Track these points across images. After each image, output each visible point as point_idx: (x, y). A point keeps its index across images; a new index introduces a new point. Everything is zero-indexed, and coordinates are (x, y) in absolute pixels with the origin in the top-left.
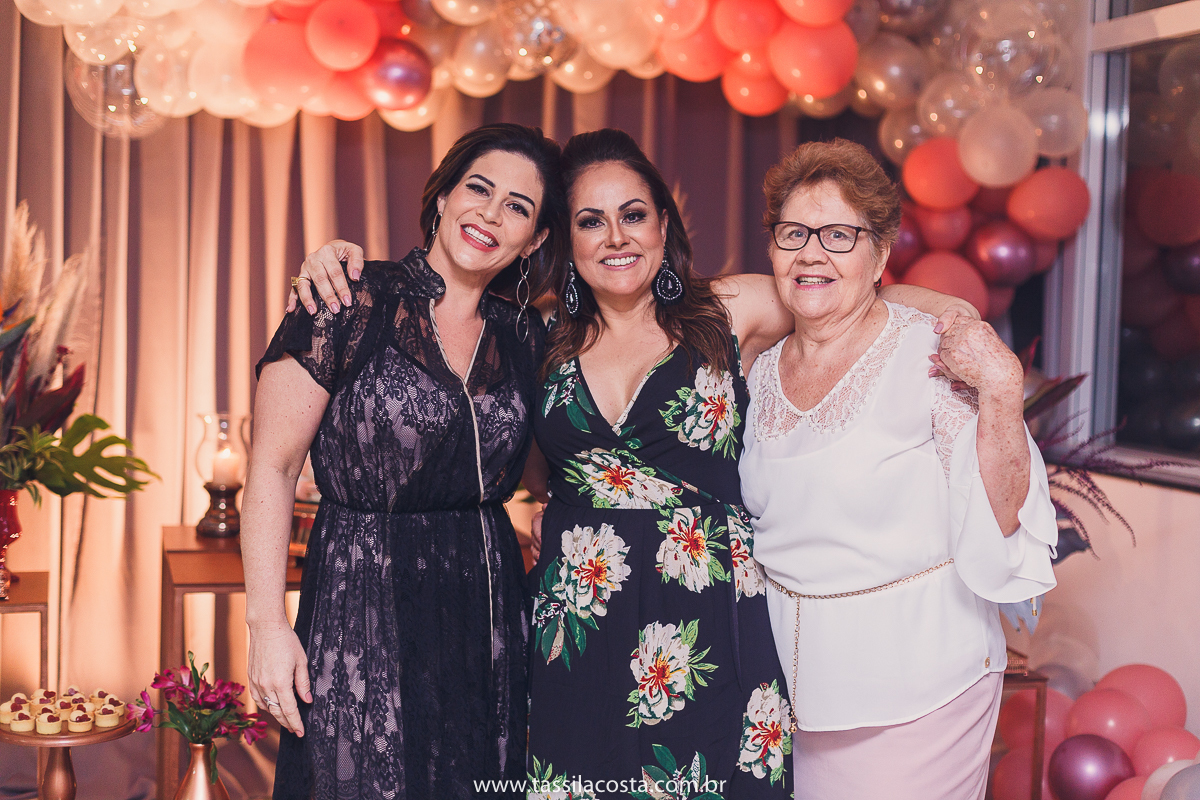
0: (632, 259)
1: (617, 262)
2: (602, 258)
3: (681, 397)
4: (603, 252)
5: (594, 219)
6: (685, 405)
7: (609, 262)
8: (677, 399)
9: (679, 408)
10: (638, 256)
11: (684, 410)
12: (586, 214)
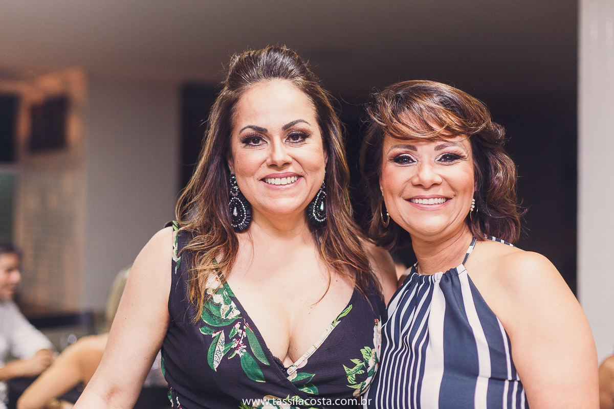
0: (293, 179)
1: (277, 181)
2: (263, 176)
3: (365, 357)
4: (265, 171)
5: (257, 137)
6: (367, 366)
7: (269, 181)
8: (362, 359)
9: (363, 368)
10: (299, 176)
11: (366, 371)
12: (249, 131)
